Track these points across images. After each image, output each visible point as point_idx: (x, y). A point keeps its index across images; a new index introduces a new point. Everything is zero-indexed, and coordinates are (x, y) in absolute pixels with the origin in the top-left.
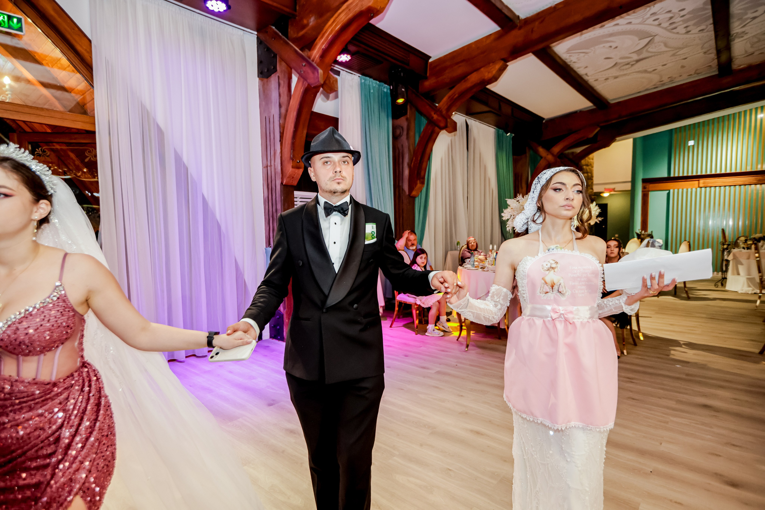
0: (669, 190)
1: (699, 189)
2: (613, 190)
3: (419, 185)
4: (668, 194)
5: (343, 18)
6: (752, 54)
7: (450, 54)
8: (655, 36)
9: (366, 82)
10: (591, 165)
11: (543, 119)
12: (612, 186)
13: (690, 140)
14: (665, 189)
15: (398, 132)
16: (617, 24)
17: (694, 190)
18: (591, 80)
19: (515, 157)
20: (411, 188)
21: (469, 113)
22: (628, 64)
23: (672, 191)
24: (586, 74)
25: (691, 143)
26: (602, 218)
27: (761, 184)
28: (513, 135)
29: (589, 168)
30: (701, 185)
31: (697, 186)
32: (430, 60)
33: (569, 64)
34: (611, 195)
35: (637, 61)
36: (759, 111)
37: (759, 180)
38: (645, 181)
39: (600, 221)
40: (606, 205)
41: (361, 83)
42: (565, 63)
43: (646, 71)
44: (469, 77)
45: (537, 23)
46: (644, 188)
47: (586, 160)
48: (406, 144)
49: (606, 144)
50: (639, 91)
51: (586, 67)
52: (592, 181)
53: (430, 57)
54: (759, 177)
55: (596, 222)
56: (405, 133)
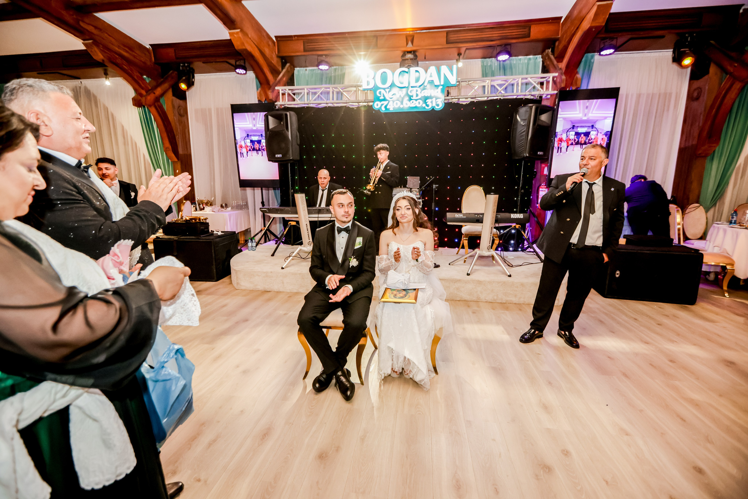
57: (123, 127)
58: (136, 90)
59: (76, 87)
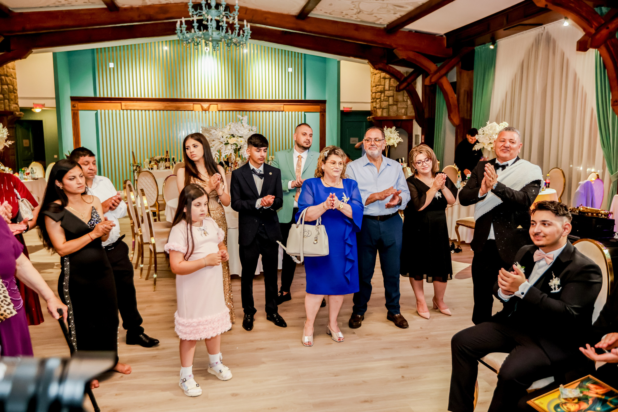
0: (97, 111)
1: (121, 111)
2: (43, 105)
4: (96, 114)
10: (12, 75)
12: (42, 102)
13: (110, 62)
14: (92, 109)
17: (118, 111)
23: (99, 111)
25: (111, 65)
26: (13, 142)
27: (167, 110)
29: (11, 80)
30: (123, 108)
31: (120, 108)
34: (42, 110)
36: (164, 43)
37: (166, 107)
38: (73, 99)
39: (9, 145)
46: (73, 106)
47: (4, 69)
49: (21, 55)
52: (15, 94)
55: (5, 147)
57: (576, 75)
58: (584, 30)
59: (539, 35)
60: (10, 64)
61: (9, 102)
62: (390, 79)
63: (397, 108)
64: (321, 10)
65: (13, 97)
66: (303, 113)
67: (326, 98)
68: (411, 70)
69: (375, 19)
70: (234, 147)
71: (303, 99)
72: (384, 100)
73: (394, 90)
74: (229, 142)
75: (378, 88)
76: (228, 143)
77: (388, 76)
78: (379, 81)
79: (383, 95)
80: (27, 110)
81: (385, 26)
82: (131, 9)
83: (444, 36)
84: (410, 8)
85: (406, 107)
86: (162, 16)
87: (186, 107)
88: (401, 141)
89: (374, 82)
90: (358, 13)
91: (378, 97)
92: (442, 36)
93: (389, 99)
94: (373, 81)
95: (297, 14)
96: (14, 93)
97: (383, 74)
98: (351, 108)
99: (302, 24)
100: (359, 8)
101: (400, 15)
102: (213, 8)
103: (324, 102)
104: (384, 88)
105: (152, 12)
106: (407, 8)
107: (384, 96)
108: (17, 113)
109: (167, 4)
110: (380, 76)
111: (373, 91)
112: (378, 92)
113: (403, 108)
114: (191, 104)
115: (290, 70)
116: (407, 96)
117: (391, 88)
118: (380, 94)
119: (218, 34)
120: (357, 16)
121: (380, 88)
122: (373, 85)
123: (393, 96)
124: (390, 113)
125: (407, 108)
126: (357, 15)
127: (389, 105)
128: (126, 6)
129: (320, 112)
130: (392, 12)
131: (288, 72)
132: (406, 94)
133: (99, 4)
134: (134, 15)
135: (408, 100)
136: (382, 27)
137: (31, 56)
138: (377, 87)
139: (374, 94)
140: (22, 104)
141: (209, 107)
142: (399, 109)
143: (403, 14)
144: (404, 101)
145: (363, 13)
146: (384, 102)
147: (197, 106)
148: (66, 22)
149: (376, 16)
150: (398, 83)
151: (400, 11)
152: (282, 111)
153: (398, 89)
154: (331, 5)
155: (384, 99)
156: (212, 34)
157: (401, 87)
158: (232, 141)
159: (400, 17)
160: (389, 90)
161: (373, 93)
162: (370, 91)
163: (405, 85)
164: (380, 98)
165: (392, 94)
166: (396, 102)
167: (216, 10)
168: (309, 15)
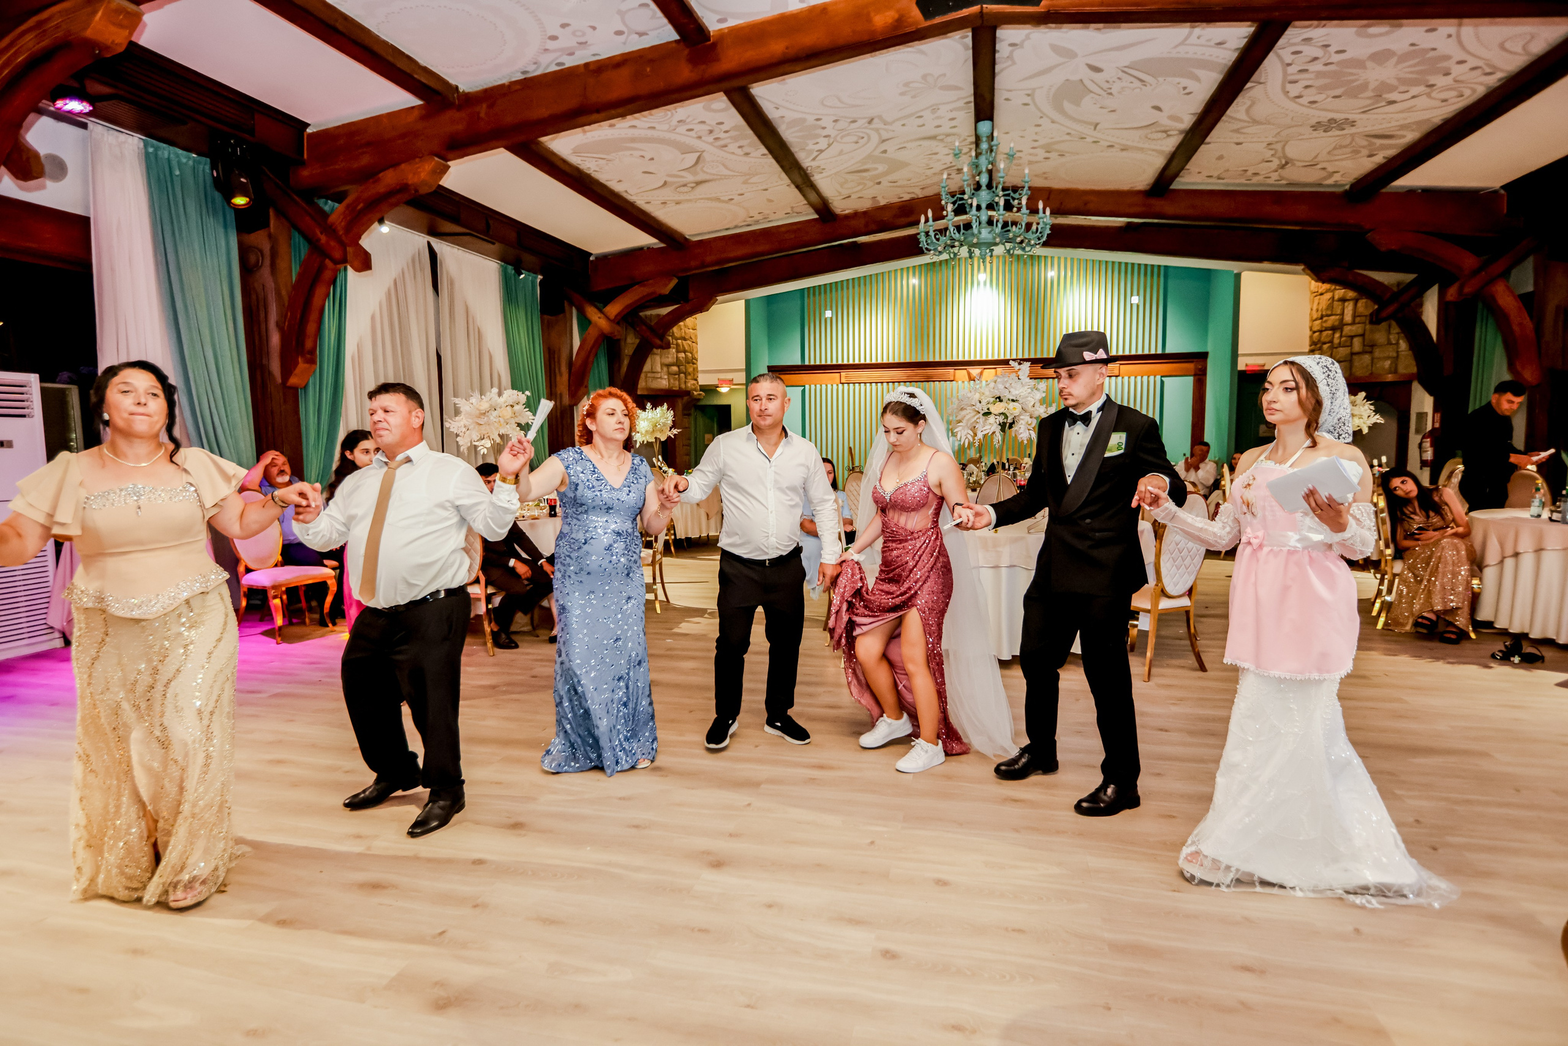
0: (805, 386)
1: (840, 385)
2: (731, 382)
3: (302, 365)
4: (803, 392)
5: (31, 44)
6: (849, 197)
7: (344, 125)
8: (703, 151)
9: (160, 153)
10: (691, 337)
11: (591, 254)
12: (729, 376)
13: (826, 310)
14: (798, 384)
15: (252, 259)
16: (634, 127)
17: (835, 386)
18: (640, 202)
19: (546, 317)
20: (287, 369)
21: (433, 232)
22: (685, 185)
23: (807, 387)
24: (626, 191)
25: (828, 314)
28: (540, 277)
29: (689, 345)
30: (843, 380)
31: (838, 381)
32: (309, 130)
33: (588, 172)
34: (731, 390)
35: (698, 183)
39: (675, 435)
40: (728, 407)
41: (147, 155)
42: (577, 169)
43: (718, 199)
44: (381, 175)
45: (484, 106)
47: (681, 329)
48: (270, 284)
49: (702, 306)
50: (727, 227)
51: (620, 181)
52: (695, 366)
53: (307, 125)
54: (909, 372)
56: (267, 262)
60: (689, 321)
61: (686, 378)
62: (1356, 301)
63: (1372, 359)
64: (1199, 173)
65: (691, 370)
66: (1158, 378)
67: (1209, 348)
68: (1409, 277)
69: (1324, 174)
70: (1001, 419)
71: (1160, 351)
72: (1340, 345)
73: (1364, 323)
74: (992, 410)
75: (1326, 321)
76: (990, 413)
77: (1351, 294)
78: (1330, 306)
79: (1337, 335)
80: (710, 390)
81: (1347, 187)
82: (856, 215)
83: (1502, 192)
84: (1410, 136)
85: (1395, 355)
86: (904, 220)
87: (943, 374)
88: (1378, 421)
89: (1317, 310)
90: (1283, 167)
91: (1327, 340)
92: (1495, 192)
93: (1351, 343)
94: (1315, 308)
95: (1148, 188)
96: (694, 364)
97: (1340, 292)
98: (1264, 366)
99: (1158, 204)
100: (1285, 156)
101: (1384, 157)
102: (984, 187)
103: (1203, 356)
104: (1342, 319)
105: (887, 216)
106: (1404, 136)
107: (1341, 336)
108: (695, 393)
109: (913, 199)
110: (1333, 297)
111: (1315, 329)
112: (1326, 329)
113: (1388, 358)
114: (950, 371)
115: (1135, 300)
116: (1398, 333)
117: (1358, 320)
118: (1330, 332)
119: (989, 233)
120: (1280, 176)
121: (1332, 320)
122: (1315, 317)
123: (1363, 335)
124: (1354, 370)
125: (1397, 357)
126: (1280, 171)
127: (1352, 354)
128: (847, 212)
129: (1195, 375)
130: (1365, 152)
131: (1131, 305)
132: (1395, 329)
133: (807, 214)
134: (860, 223)
135: (1401, 342)
136: (1341, 189)
137: (715, 308)
138: (1325, 319)
139: (1317, 334)
140: (704, 380)
141: (981, 373)
142: (1375, 360)
143: (1392, 152)
144: (1389, 343)
145: (1294, 165)
146: (1341, 349)
147: (961, 374)
148: (761, 248)
149: (1324, 169)
150: (1376, 307)
151: (1383, 147)
152: (1117, 376)
153: (1375, 319)
154: (1221, 158)
155: (1340, 343)
156: (980, 233)
157: (1384, 314)
158: (997, 408)
159: (1385, 161)
160: (1353, 323)
161: (1314, 332)
162: (1308, 330)
163: (1391, 309)
164: (1331, 342)
165: (1360, 331)
166: (1369, 348)
167: (988, 191)
168: (1172, 187)
